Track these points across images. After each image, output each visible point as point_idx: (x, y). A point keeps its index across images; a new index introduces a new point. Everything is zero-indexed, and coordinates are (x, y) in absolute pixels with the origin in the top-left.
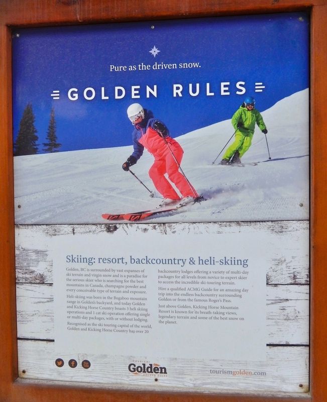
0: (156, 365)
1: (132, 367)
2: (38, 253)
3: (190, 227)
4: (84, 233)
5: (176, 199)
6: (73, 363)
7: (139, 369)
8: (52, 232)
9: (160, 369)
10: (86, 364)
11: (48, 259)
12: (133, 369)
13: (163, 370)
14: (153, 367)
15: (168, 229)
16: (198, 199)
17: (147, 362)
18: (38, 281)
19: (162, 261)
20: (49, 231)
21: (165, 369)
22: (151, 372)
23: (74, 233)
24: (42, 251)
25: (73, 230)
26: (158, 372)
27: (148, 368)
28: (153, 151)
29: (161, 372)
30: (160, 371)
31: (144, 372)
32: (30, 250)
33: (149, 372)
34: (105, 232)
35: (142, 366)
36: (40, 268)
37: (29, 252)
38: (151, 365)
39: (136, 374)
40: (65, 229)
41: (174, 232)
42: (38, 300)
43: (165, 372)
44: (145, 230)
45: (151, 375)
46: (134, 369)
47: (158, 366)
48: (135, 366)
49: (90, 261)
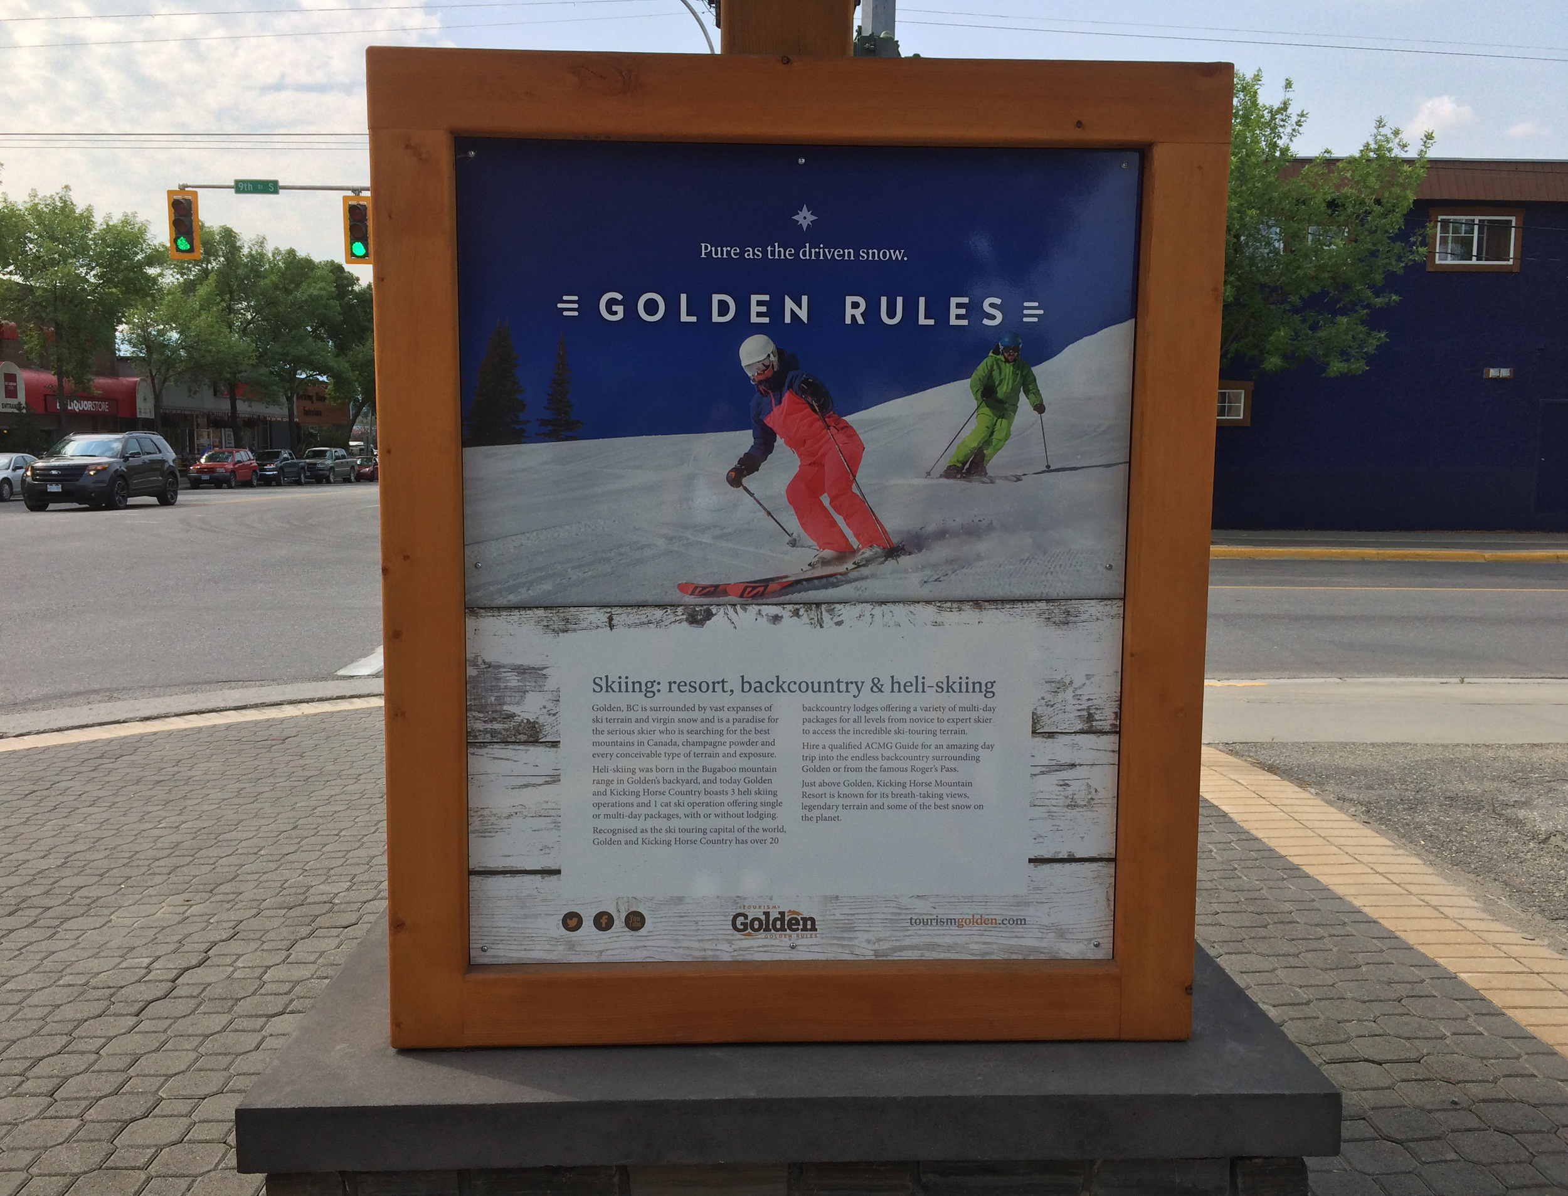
0: (794, 912)
1: (741, 919)
2: (524, 673)
3: (873, 612)
4: (637, 625)
5: (845, 552)
6: (603, 922)
7: (756, 925)
8: (558, 624)
9: (801, 922)
10: (635, 921)
11: (550, 684)
12: (742, 924)
13: (809, 925)
14: (787, 919)
15: (826, 616)
16: (893, 552)
17: (774, 907)
18: (523, 737)
19: (810, 687)
20: (552, 623)
21: (812, 920)
22: (783, 929)
23: (611, 627)
24: (533, 668)
25: (611, 619)
26: (798, 929)
27: (776, 920)
28: (795, 444)
29: (805, 929)
30: (801, 927)
31: (767, 929)
32: (503, 667)
33: (776, 930)
34: (685, 624)
35: (763, 918)
36: (529, 708)
37: (501, 670)
38: (782, 914)
39: (749, 934)
40: (592, 618)
41: (839, 623)
42: (525, 781)
43: (814, 929)
44: (776, 619)
45: (781, 936)
46: (744, 924)
47: (799, 914)
48: (746, 917)
49: (649, 689)
